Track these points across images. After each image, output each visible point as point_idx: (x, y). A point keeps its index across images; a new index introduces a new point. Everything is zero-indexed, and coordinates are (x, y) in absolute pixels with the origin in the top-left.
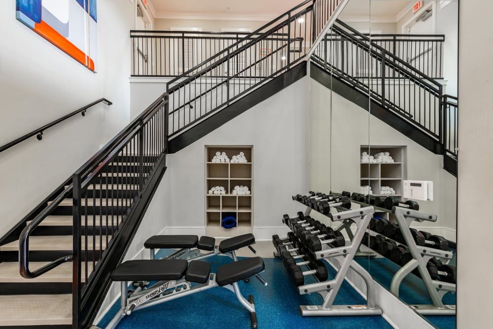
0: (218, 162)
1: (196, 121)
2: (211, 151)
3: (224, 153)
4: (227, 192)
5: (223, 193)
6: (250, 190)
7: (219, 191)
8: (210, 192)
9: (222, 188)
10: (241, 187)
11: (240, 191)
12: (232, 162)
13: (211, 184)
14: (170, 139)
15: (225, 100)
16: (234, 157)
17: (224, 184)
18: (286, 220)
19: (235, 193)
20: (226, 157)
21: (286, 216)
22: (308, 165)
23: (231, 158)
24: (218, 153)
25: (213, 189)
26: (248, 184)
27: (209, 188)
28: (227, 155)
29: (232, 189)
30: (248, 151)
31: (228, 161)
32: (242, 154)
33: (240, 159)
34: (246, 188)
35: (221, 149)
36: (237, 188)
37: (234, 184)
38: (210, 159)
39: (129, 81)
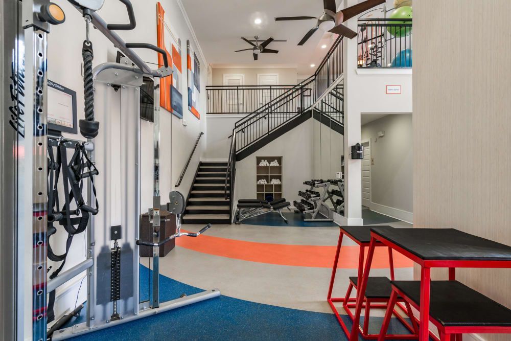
0: (263, 165)
1: (248, 145)
2: (259, 160)
3: (266, 161)
4: (268, 182)
5: (266, 183)
6: (280, 181)
7: (263, 182)
8: (258, 182)
9: (265, 180)
10: (276, 180)
11: (275, 182)
12: (271, 165)
13: (259, 178)
14: (237, 153)
15: (267, 132)
16: (271, 163)
17: (266, 178)
18: (301, 193)
19: (272, 183)
20: (267, 163)
21: (300, 192)
22: (313, 167)
23: (270, 163)
24: (263, 161)
25: (260, 181)
26: (280, 178)
27: (258, 180)
28: (268, 161)
29: (271, 180)
30: (279, 159)
31: (268, 165)
32: (276, 161)
33: (275, 164)
34: (278, 180)
35: (264, 158)
36: (273, 180)
37: (272, 177)
38: (258, 164)
39: (206, 117)
